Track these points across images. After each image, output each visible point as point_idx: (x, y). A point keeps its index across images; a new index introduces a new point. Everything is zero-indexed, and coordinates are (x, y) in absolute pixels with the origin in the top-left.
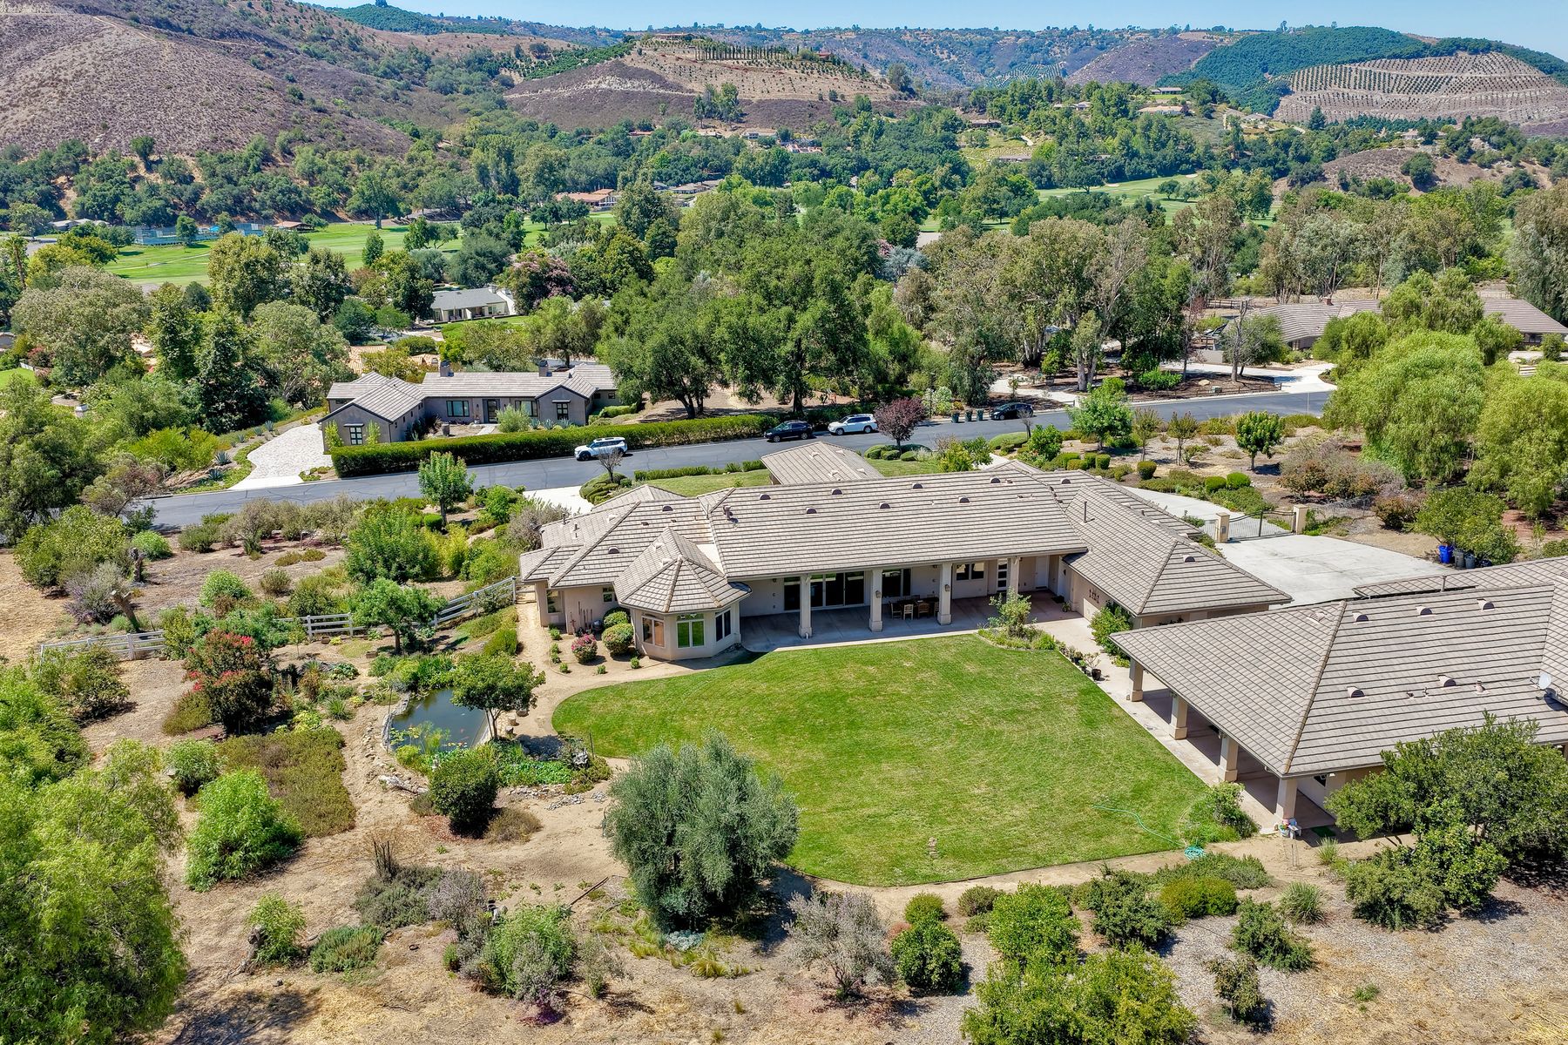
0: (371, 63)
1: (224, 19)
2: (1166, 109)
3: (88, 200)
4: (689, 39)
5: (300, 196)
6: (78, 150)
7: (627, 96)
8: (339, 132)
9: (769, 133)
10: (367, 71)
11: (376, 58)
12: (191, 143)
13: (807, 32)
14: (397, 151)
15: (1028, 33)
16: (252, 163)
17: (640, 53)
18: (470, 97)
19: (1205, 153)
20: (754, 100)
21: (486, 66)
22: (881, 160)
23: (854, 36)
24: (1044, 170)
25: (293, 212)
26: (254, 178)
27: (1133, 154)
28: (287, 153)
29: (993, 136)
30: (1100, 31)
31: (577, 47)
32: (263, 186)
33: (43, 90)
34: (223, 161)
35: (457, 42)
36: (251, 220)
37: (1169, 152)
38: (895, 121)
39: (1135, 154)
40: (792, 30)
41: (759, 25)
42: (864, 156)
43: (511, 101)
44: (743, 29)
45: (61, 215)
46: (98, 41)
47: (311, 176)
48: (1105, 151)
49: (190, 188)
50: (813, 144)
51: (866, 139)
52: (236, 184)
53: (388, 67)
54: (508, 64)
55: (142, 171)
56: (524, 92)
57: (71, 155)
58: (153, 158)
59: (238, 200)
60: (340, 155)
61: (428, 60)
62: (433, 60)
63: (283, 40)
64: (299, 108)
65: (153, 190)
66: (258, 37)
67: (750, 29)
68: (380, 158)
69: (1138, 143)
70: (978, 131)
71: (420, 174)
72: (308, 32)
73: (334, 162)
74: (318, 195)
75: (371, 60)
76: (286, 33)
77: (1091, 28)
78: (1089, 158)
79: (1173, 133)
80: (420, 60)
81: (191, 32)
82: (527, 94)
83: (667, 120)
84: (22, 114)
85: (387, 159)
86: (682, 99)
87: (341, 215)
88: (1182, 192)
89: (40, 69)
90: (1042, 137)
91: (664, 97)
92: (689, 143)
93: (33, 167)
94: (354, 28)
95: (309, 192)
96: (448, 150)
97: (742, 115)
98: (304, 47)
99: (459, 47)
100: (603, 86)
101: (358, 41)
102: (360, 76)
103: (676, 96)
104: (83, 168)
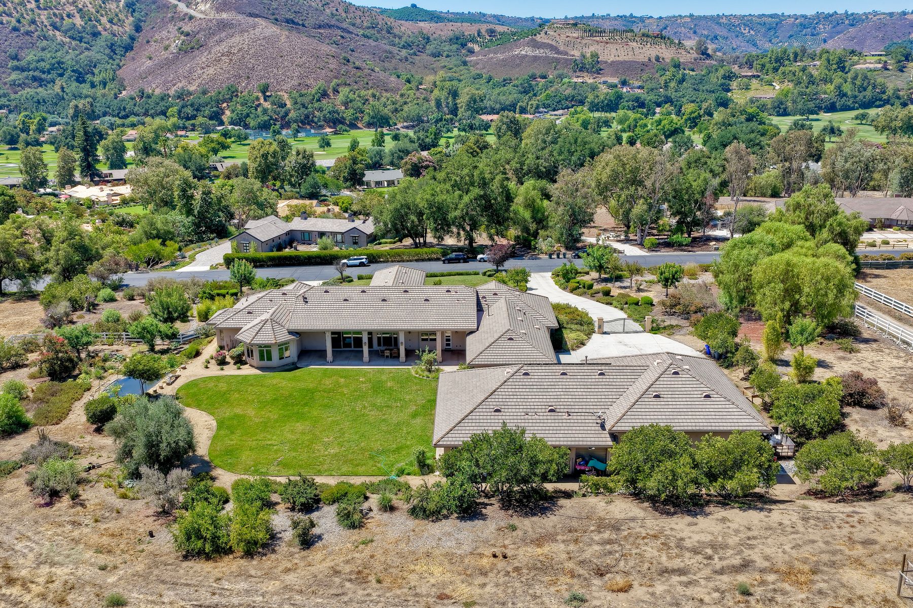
0: (397, 40)
1: (322, 18)
2: (871, 66)
3: (234, 116)
4: (575, 25)
5: (339, 115)
6: (233, 90)
7: (536, 58)
8: (365, 80)
9: (615, 80)
10: (394, 45)
11: (400, 38)
12: (287, 87)
13: (661, 18)
14: (394, 90)
15: (803, 16)
16: (316, 97)
17: (546, 34)
18: (448, 59)
19: (894, 94)
20: (609, 61)
21: (460, 41)
22: (680, 97)
23: (689, 20)
24: (782, 104)
25: (334, 123)
26: (316, 105)
27: (842, 95)
28: (336, 91)
29: (755, 83)
30: (852, 14)
31: (513, 29)
32: (320, 109)
33: (223, 58)
34: (301, 95)
35: (446, 28)
36: (312, 127)
37: (869, 93)
38: (694, 73)
39: (845, 95)
40: (651, 17)
41: (631, 14)
42: (669, 95)
43: (471, 61)
44: (621, 17)
45: (221, 123)
46: (252, 32)
47: (346, 104)
48: (825, 93)
49: (283, 110)
50: (640, 87)
51: (673, 84)
52: (307, 108)
53: (406, 42)
54: (473, 40)
55: (262, 101)
56: (479, 57)
57: (229, 93)
58: (268, 94)
59: (307, 117)
60: (363, 93)
61: (428, 38)
62: (431, 38)
63: (351, 28)
64: (346, 67)
65: (265, 111)
66: (338, 28)
67: (625, 17)
68: (385, 94)
69: (847, 88)
70: (745, 80)
71: (406, 103)
72: (365, 24)
73: (359, 96)
74: (348, 114)
75: (397, 39)
76: (354, 25)
77: (846, 12)
78: (814, 97)
79: (872, 81)
80: (424, 38)
81: (303, 25)
82: (480, 57)
83: (556, 72)
84: (211, 71)
85: (388, 95)
86: (567, 60)
87: (360, 125)
88: (870, 119)
89: (223, 48)
90: (786, 84)
91: (556, 59)
92: (565, 86)
93: (211, 98)
94: (391, 21)
95: (344, 113)
96: (424, 89)
97: (601, 70)
98: (362, 32)
99: (446, 30)
100: (523, 53)
101: (391, 28)
102: (388, 47)
103: (564, 59)
104: (234, 98)
